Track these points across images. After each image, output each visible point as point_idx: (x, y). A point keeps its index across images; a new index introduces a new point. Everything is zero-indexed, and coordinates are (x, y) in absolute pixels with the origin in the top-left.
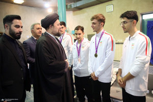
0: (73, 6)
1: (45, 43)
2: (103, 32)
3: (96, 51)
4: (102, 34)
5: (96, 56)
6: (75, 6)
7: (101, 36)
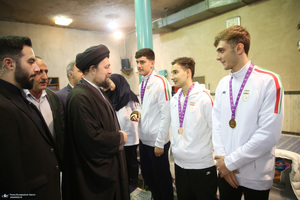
0: (160, 25)
1: (84, 100)
2: (250, 69)
3: (234, 115)
4: (249, 73)
5: (233, 124)
6: (165, 25)
7: (247, 77)
